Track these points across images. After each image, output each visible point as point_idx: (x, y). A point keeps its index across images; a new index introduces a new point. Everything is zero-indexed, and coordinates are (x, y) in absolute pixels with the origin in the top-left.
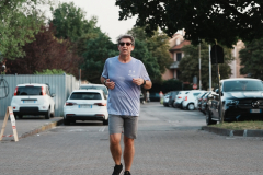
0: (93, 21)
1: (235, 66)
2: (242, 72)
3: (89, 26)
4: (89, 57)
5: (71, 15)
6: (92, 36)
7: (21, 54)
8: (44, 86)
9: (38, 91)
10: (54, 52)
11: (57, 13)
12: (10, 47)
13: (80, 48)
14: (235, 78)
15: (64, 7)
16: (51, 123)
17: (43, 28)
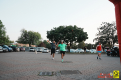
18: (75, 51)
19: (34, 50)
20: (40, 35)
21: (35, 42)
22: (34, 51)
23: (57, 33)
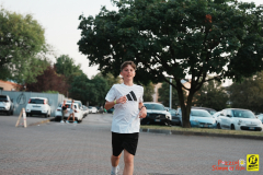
0: (79, 66)
1: (155, 96)
2: (159, 101)
3: (76, 69)
4: (75, 85)
5: (67, 61)
6: (77, 74)
7: (35, 81)
8: (46, 100)
9: (42, 102)
10: (55, 81)
11: (59, 60)
12: (29, 77)
13: (70, 80)
14: (155, 103)
15: (63, 57)
16: (47, 120)
17: (49, 67)
18: (212, 117)
19: (7, 106)
20: (39, 31)
21: (13, 68)
22: (10, 113)
23: (128, 31)
